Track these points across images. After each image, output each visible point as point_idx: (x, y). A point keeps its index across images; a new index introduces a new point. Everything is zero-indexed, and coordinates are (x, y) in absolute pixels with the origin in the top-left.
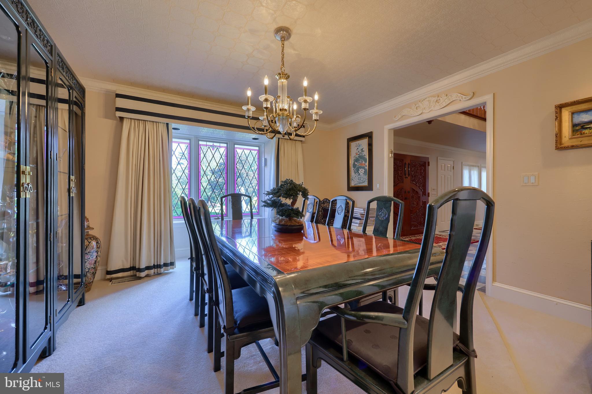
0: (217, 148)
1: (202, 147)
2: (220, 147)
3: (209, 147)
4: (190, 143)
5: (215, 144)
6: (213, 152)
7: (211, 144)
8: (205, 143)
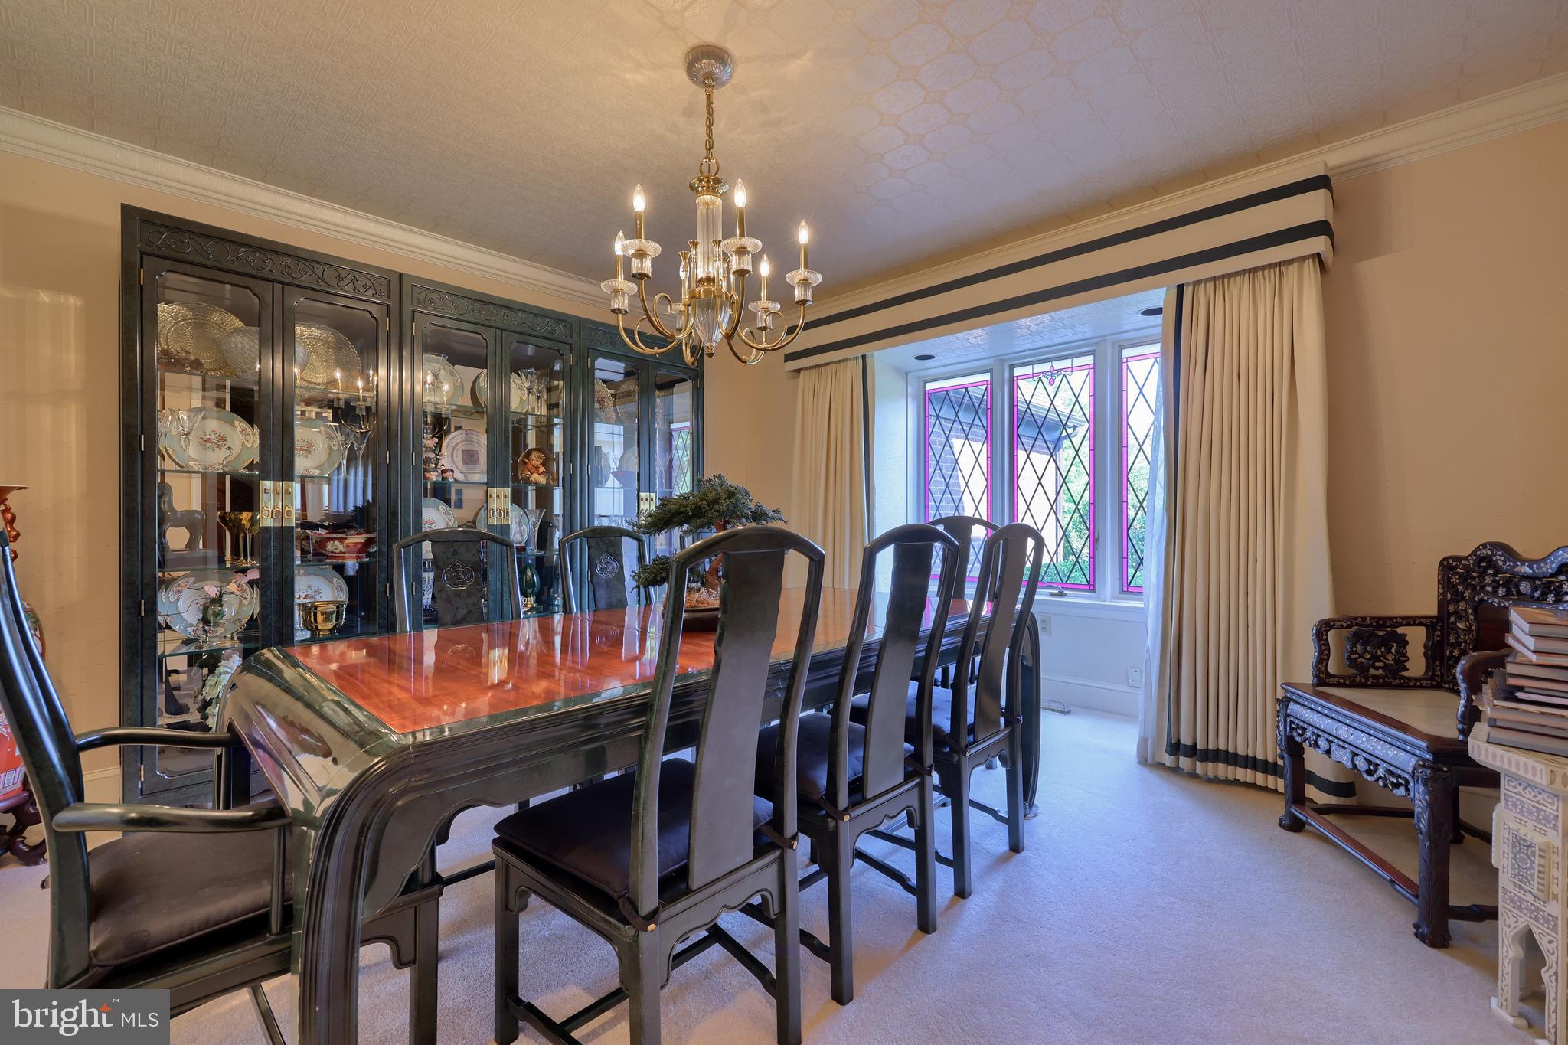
0: (1064, 375)
1: (1020, 383)
2: (1072, 369)
3: (1040, 379)
4: (991, 380)
5: (1058, 365)
6: (1051, 390)
7: (1046, 367)
8: (1027, 370)
